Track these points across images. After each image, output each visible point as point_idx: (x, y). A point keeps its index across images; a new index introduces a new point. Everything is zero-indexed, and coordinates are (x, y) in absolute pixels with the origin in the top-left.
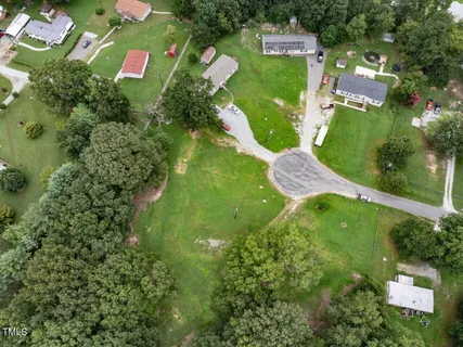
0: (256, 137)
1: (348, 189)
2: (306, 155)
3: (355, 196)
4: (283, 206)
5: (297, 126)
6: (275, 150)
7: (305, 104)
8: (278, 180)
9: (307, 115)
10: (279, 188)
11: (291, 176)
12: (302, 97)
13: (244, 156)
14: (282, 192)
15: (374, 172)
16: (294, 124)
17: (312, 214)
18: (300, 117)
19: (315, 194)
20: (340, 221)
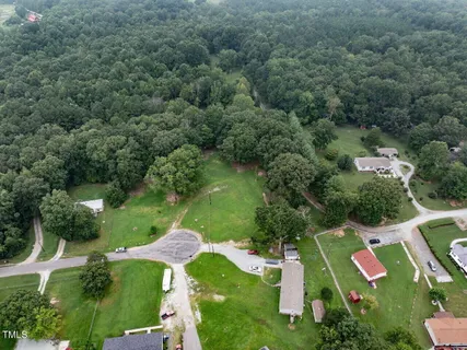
0: (224, 257)
1: (135, 252)
2: (176, 262)
3: (129, 250)
4: (182, 223)
5: (192, 282)
6: (203, 254)
7: (193, 308)
8: (191, 236)
9: (186, 297)
10: (189, 231)
11: (183, 242)
12: (198, 314)
13: (226, 239)
14: (186, 230)
15: (114, 273)
16: (196, 283)
17: (159, 226)
18: (192, 292)
19: (162, 238)
20: (138, 230)
